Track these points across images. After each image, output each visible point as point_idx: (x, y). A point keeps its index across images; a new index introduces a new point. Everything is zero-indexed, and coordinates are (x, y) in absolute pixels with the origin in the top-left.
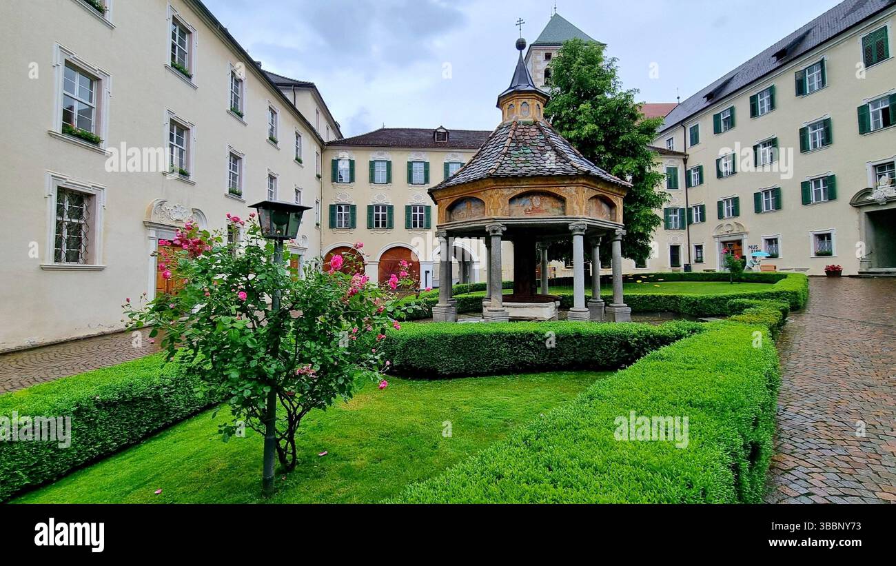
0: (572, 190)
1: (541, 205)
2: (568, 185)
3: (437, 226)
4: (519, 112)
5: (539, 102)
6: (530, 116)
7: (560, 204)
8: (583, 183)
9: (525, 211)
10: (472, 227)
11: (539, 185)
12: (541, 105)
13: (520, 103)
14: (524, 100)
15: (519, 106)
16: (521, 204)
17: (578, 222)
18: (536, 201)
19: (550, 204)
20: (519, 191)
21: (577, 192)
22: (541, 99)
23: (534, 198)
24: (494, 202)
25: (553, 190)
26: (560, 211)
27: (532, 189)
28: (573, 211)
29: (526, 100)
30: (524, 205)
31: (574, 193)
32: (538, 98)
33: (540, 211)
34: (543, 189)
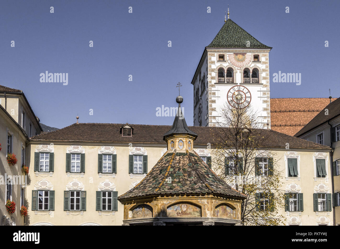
0: (205, 201)
1: (187, 210)
2: (202, 198)
3: (124, 221)
4: (177, 147)
5: (190, 140)
6: (184, 149)
7: (198, 209)
8: (211, 198)
9: (177, 214)
10: (145, 223)
11: (185, 198)
12: (192, 141)
13: (178, 140)
14: (180, 139)
15: (177, 142)
16: (175, 209)
17: (209, 221)
18: (184, 207)
19: (192, 210)
20: (173, 202)
21: (208, 203)
22: (191, 137)
23: (183, 206)
24: (158, 208)
25: (194, 201)
26: (198, 214)
27: (181, 201)
28: (206, 214)
29: (182, 139)
30: (176, 210)
31: (206, 203)
32: (189, 137)
33: (186, 214)
34: (188, 200)
